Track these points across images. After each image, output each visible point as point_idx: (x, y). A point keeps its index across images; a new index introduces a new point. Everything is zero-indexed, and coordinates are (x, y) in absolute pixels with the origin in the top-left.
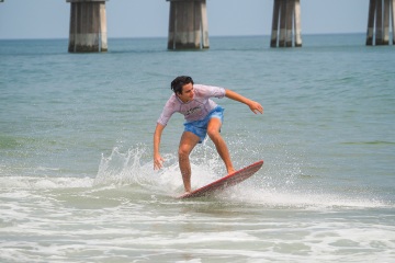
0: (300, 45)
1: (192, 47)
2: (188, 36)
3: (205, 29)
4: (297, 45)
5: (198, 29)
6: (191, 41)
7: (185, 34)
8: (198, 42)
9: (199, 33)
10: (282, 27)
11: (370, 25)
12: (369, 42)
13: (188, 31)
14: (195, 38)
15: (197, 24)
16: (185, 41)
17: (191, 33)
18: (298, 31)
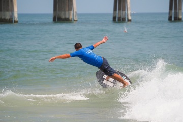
1: (67, 20)
2: (65, 14)
3: (75, 10)
4: (129, 21)
5: (71, 10)
6: (67, 17)
7: (63, 13)
8: (71, 17)
9: (72, 12)
10: (119, 10)
11: (171, 9)
12: (170, 19)
13: (65, 11)
14: (69, 15)
15: (70, 7)
16: (63, 17)
17: (67, 12)
18: (129, 12)
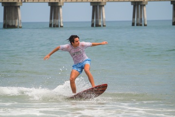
0: (62, 27)
1: (14, 27)
2: (12, 22)
3: (20, 19)
4: (61, 26)
5: (17, 19)
6: (14, 24)
7: (11, 21)
8: (17, 25)
9: (17, 20)
10: (54, 18)
11: (93, 18)
12: (93, 25)
13: (12, 20)
14: (15, 23)
15: (16, 17)
16: (11, 24)
17: (14, 21)
18: (61, 20)
